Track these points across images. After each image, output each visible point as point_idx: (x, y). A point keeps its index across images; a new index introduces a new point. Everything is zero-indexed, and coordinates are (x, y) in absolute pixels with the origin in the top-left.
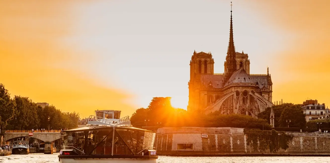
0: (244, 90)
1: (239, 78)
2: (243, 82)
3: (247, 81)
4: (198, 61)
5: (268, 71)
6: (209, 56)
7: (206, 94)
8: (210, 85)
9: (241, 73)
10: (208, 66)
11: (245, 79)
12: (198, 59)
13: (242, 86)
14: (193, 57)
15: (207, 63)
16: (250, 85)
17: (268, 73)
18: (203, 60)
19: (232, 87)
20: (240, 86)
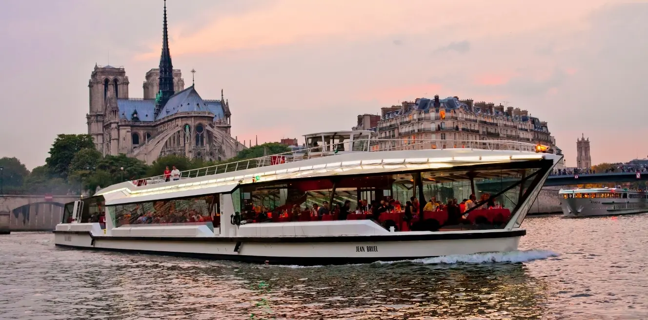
0: (197, 122)
1: (188, 104)
2: (195, 109)
3: (202, 110)
4: (103, 80)
5: (222, 95)
6: (121, 72)
7: (130, 130)
8: (135, 116)
9: (189, 96)
10: (120, 88)
11: (198, 104)
12: (103, 77)
13: (195, 117)
14: (94, 75)
15: (118, 83)
16: (207, 115)
17: (222, 98)
18: (111, 78)
19: (178, 118)
20: (192, 117)
